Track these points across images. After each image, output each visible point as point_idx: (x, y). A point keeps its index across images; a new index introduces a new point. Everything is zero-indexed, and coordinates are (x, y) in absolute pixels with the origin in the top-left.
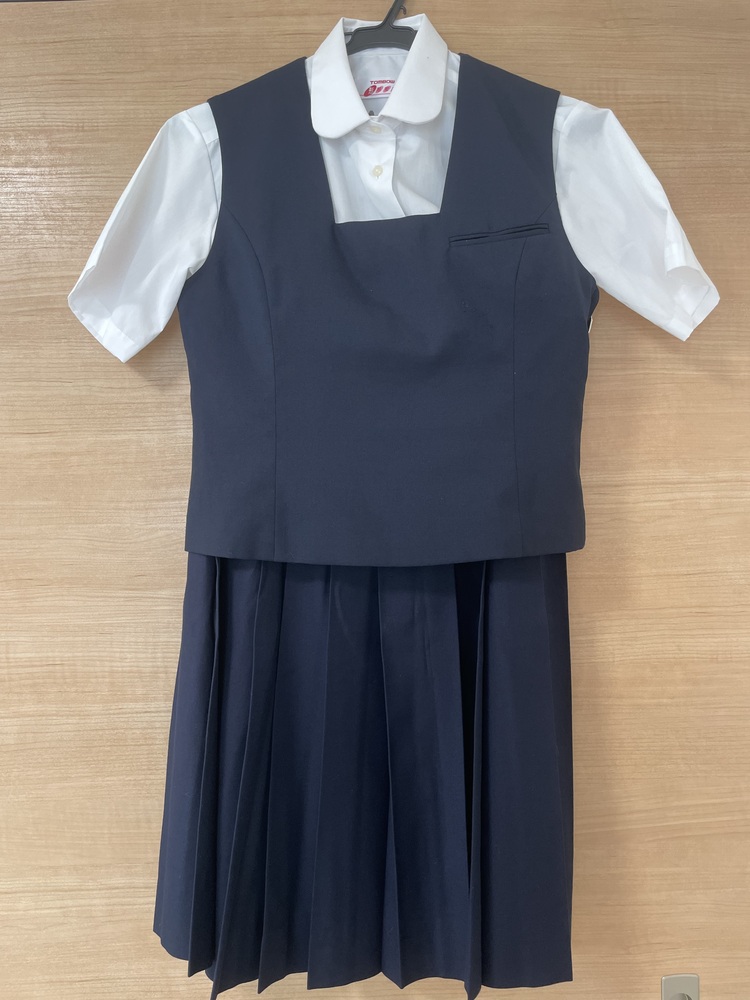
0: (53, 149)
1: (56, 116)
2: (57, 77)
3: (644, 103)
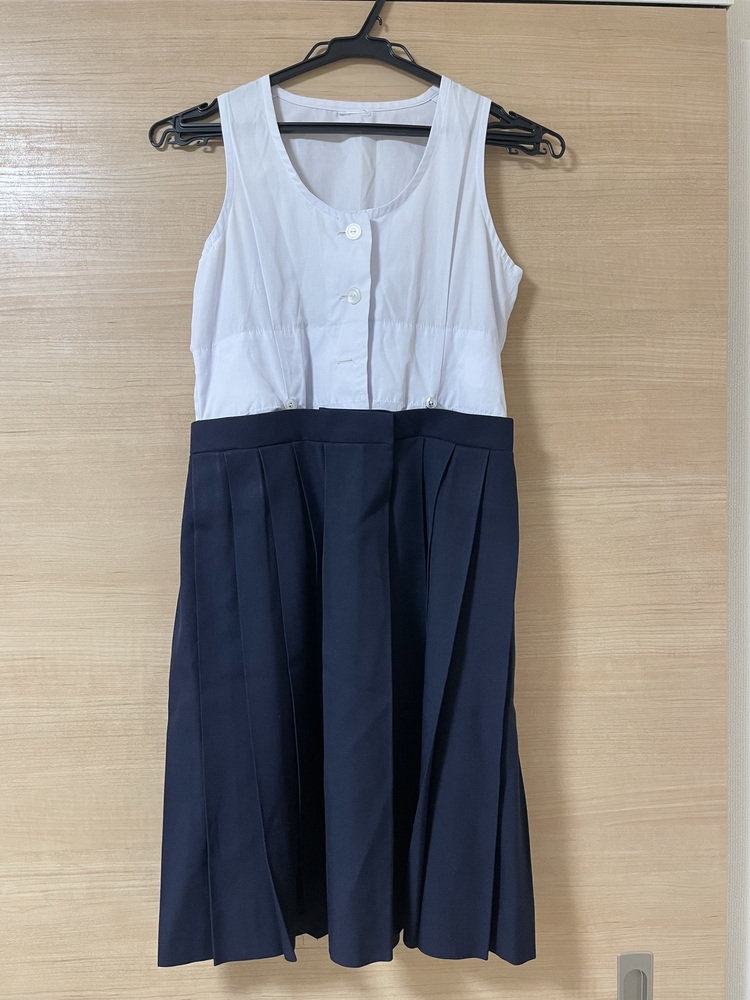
0: (32, 149)
1: (34, 117)
2: (36, 77)
3: (615, 114)
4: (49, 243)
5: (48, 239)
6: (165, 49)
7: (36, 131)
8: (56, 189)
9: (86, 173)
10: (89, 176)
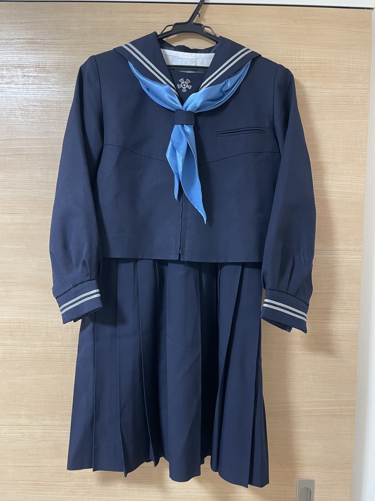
0: (24, 76)
1: (26, 60)
2: (27, 40)
3: (312, 63)
4: (32, 122)
5: (31, 120)
6: (90, 27)
7: (27, 67)
8: (35, 96)
9: (50, 88)
10: (51, 90)
